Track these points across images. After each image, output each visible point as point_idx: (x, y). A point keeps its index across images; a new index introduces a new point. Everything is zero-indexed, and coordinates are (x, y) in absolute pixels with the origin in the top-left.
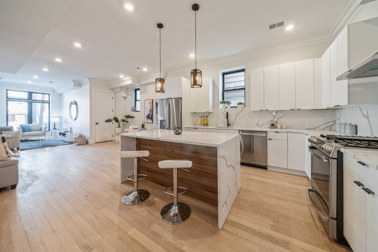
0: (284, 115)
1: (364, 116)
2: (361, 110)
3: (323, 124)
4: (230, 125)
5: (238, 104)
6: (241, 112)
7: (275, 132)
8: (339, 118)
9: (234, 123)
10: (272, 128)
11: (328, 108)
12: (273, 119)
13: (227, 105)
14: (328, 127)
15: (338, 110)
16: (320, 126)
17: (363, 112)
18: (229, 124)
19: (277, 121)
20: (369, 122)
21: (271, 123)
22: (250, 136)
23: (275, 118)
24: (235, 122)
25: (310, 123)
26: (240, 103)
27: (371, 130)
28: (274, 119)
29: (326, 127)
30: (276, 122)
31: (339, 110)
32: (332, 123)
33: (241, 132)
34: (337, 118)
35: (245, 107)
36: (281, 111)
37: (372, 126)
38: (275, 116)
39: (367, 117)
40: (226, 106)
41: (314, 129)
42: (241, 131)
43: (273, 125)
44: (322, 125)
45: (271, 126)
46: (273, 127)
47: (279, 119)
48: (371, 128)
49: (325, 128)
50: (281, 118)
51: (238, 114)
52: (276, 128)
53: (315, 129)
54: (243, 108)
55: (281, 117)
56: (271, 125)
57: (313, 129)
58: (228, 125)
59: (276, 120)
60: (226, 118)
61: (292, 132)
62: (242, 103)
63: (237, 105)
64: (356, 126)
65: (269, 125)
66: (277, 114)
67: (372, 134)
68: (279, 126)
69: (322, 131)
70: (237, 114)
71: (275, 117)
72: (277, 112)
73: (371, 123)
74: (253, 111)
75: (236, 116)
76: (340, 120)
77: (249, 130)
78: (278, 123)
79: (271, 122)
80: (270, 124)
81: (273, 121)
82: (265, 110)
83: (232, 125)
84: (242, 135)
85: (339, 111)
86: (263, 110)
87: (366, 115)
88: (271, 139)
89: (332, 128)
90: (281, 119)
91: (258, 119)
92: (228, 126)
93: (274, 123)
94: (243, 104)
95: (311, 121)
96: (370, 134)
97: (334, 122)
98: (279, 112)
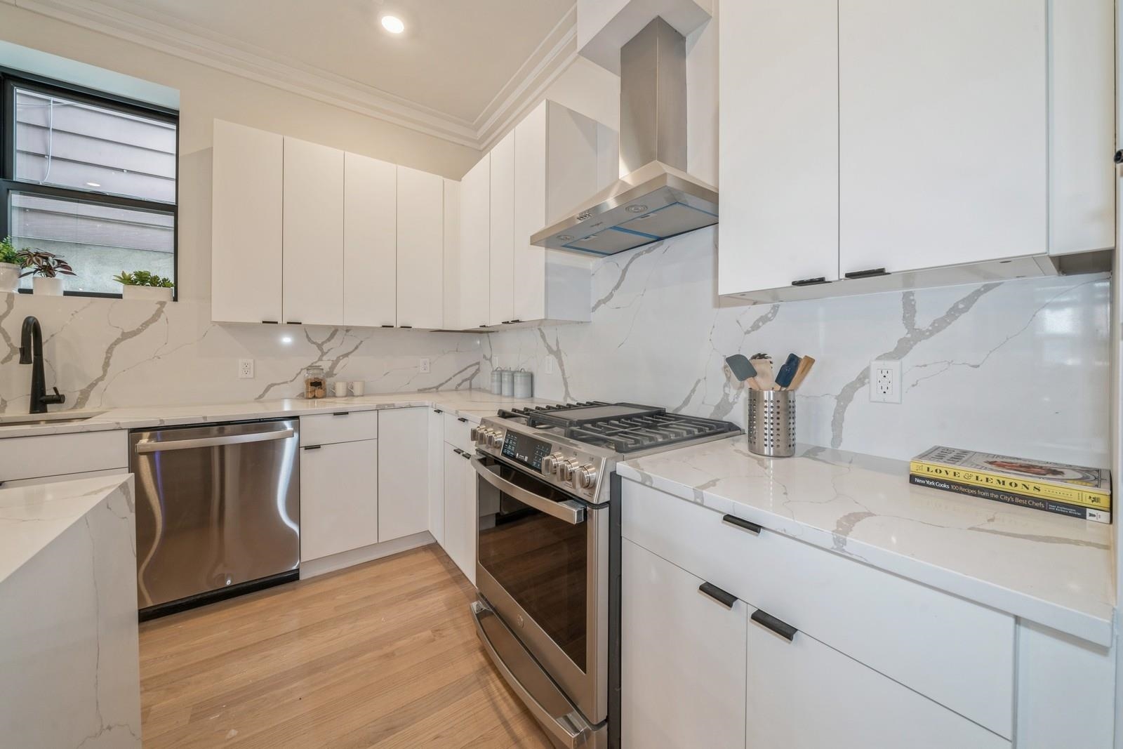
0: (356, 348)
1: (551, 351)
2: (543, 336)
3: (457, 372)
4: (59, 399)
5: (126, 280)
6: (146, 325)
7: (335, 414)
8: (488, 357)
9: (92, 386)
10: (315, 397)
11: (484, 326)
12: (316, 362)
13: (37, 275)
14: (466, 380)
15: (486, 335)
16: (451, 378)
17: (548, 342)
18: (50, 392)
19: (333, 367)
20: (561, 365)
21: (311, 376)
22: (207, 451)
23: (324, 358)
24: (101, 378)
25: (428, 371)
26: (143, 279)
27: (566, 385)
28: (320, 359)
29: (463, 381)
30: (330, 374)
31: (490, 334)
32: (473, 369)
33: (150, 438)
34: (484, 357)
35: (175, 299)
36: (348, 329)
37: (567, 375)
38: (325, 351)
39: (557, 353)
40: (27, 282)
41: (437, 388)
42: (147, 434)
43: (317, 384)
44: (454, 376)
45: (311, 388)
46: (318, 392)
47: (338, 359)
48: (565, 379)
49: (459, 385)
50: (346, 355)
51: (126, 336)
52: (330, 397)
53: (440, 389)
54: (162, 304)
55: (345, 352)
56: (312, 384)
57: (435, 389)
58: (41, 400)
59: (330, 364)
60: (18, 357)
61: (392, 407)
62: (156, 278)
63: (119, 288)
64: (532, 376)
65: (300, 385)
66: (333, 341)
67: (567, 393)
68: (341, 389)
69: (455, 392)
70: (119, 336)
71: (323, 354)
72: (335, 331)
73: (565, 367)
74: (228, 326)
75: (110, 350)
76: (490, 360)
77: (205, 418)
78: (336, 375)
79: (311, 372)
80: (307, 381)
81: (318, 368)
82: (285, 322)
83: (82, 401)
84: (157, 456)
85: (488, 336)
86: (280, 322)
87: (555, 348)
88: (318, 447)
89: (473, 381)
90: (346, 358)
91: (251, 361)
92: (45, 411)
93: (321, 377)
94: (165, 283)
95: (430, 366)
96: (563, 394)
97: (477, 366)
98: (338, 333)
